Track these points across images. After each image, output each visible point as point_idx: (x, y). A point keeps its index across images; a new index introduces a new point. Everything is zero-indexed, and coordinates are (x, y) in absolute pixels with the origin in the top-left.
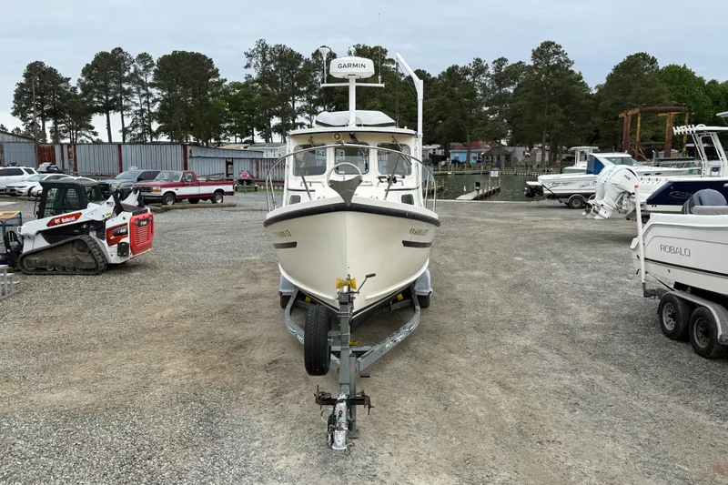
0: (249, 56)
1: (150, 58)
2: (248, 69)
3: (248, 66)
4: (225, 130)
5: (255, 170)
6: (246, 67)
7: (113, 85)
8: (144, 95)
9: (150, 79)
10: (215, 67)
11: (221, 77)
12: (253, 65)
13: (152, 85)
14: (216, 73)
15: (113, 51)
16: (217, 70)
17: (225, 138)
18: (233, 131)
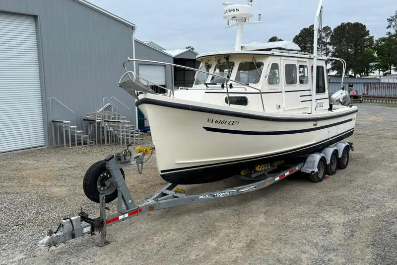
0: (389, 20)
1: (330, 28)
2: (389, 29)
3: (389, 27)
4: (372, 67)
5: (366, 90)
6: (388, 28)
7: (309, 45)
8: (324, 50)
9: (328, 40)
10: (367, 30)
11: (370, 35)
12: (392, 26)
13: (329, 44)
14: (367, 33)
15: (310, 27)
16: (368, 31)
17: (371, 72)
18: (377, 67)
